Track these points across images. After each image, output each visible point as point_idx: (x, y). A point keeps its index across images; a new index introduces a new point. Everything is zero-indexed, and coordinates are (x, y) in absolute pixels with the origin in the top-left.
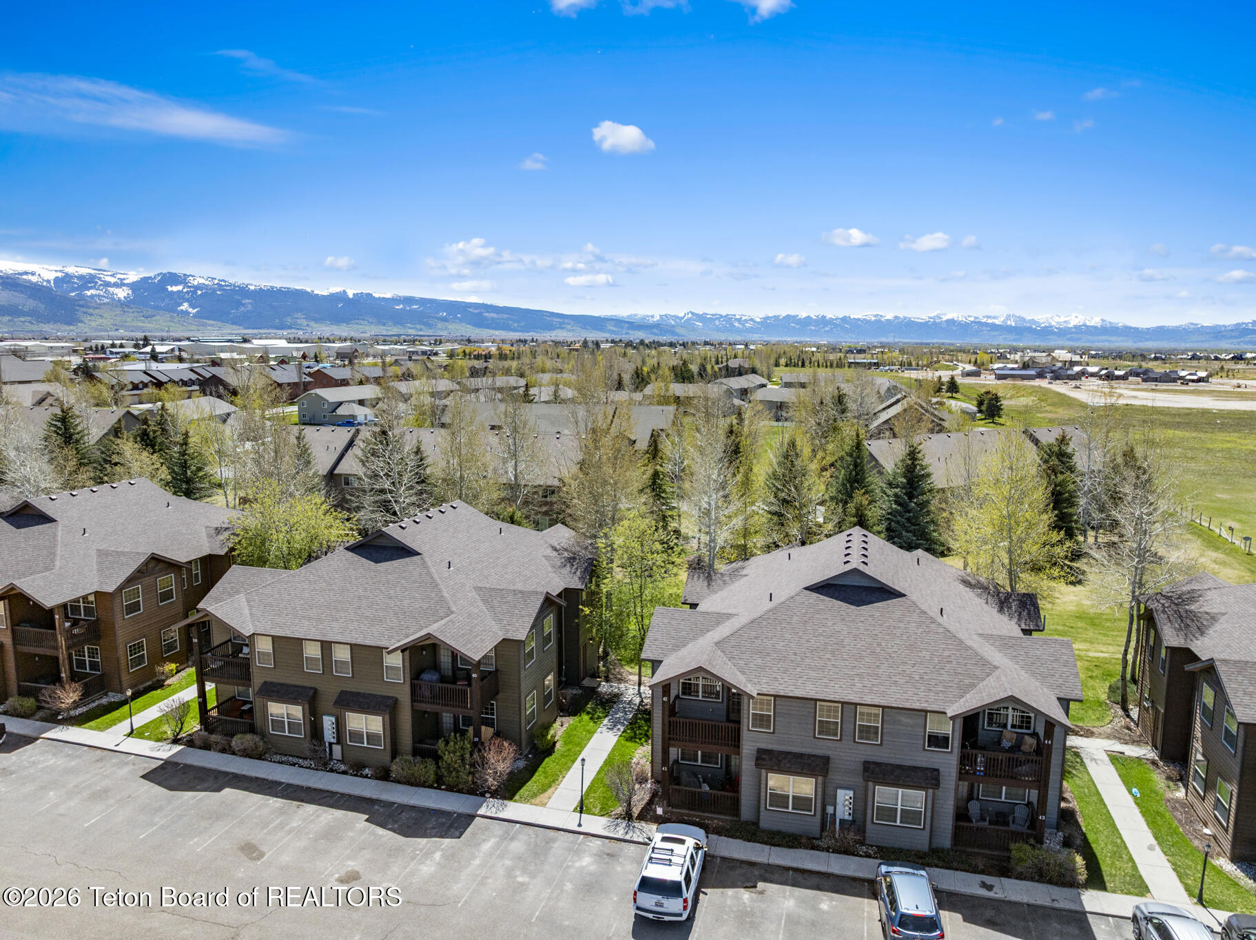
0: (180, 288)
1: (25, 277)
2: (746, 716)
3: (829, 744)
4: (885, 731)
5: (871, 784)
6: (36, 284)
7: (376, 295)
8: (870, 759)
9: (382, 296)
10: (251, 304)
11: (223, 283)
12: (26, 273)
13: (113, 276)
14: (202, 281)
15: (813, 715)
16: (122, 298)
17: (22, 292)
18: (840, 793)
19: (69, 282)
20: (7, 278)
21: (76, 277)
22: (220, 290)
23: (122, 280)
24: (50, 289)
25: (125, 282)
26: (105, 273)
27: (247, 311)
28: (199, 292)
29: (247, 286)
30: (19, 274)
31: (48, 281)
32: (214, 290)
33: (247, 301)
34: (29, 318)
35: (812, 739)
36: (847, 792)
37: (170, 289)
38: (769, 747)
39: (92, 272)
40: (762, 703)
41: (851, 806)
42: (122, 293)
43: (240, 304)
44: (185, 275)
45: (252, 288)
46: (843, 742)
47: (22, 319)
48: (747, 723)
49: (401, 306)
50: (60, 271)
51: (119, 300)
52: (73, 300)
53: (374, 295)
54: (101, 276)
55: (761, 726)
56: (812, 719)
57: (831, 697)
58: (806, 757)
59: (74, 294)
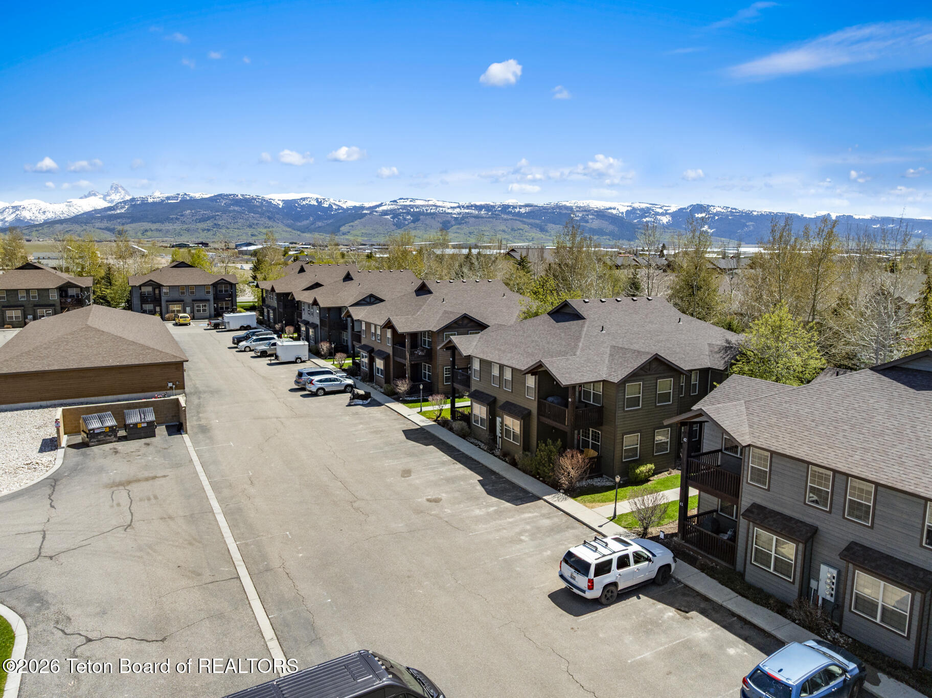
0: (703, 215)
1: (609, 211)
2: (746, 468)
3: (818, 513)
4: (877, 512)
5: (851, 565)
6: (615, 215)
7: (857, 217)
8: (858, 540)
9: (861, 217)
10: (753, 225)
11: (734, 211)
12: (611, 208)
13: (661, 208)
14: (719, 209)
15: (805, 479)
16: (665, 223)
17: (606, 220)
18: (824, 568)
19: (634, 213)
20: (600, 212)
21: (639, 209)
22: (731, 216)
23: (666, 210)
24: (622, 218)
25: (668, 212)
26: (657, 206)
27: (750, 231)
28: (717, 218)
29: (751, 212)
30: (608, 209)
31: (622, 213)
32: (728, 216)
33: (750, 223)
34: (608, 237)
35: (802, 504)
36: (831, 570)
37: (697, 215)
38: (764, 504)
39: (649, 206)
40: (760, 458)
41: (834, 587)
42: (665, 220)
43: (745, 225)
44: (708, 206)
45: (755, 213)
46: (832, 515)
47: (605, 237)
48: (747, 477)
49: (878, 226)
50: (630, 206)
51: (663, 224)
52: (635, 224)
53: (854, 216)
54: (654, 208)
55: (758, 482)
56: (804, 484)
57: (825, 464)
58: (793, 522)
59: (636, 221)
